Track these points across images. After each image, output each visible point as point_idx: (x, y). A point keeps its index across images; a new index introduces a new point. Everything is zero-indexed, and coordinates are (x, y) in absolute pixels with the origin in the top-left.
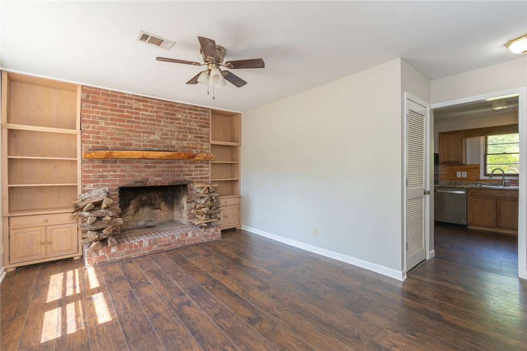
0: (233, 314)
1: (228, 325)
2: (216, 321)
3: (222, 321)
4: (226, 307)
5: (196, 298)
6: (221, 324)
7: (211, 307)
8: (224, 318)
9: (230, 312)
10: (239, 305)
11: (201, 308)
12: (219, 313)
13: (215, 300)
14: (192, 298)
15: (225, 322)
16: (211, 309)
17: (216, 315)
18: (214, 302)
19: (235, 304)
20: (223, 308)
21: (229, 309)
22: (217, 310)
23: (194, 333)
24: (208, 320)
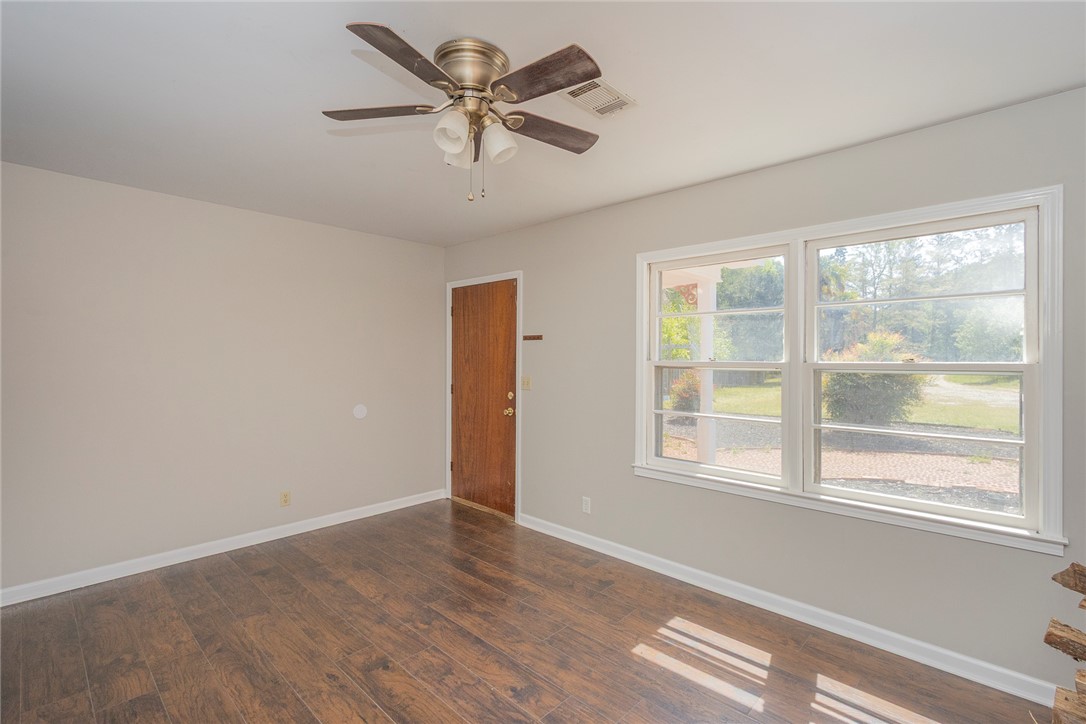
0: (416, 674)
1: (424, 655)
2: (446, 659)
3: (437, 660)
4: (431, 689)
5: (509, 710)
6: (437, 655)
7: (465, 688)
8: (432, 665)
9: (424, 679)
10: (404, 696)
11: (486, 685)
12: (445, 674)
13: (460, 708)
14: (518, 712)
15: (431, 659)
16: (462, 683)
17: (449, 672)
18: (460, 702)
19: (413, 699)
20: (438, 686)
21: (425, 685)
22: (449, 680)
23: (478, 641)
24: (462, 661)
